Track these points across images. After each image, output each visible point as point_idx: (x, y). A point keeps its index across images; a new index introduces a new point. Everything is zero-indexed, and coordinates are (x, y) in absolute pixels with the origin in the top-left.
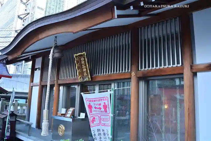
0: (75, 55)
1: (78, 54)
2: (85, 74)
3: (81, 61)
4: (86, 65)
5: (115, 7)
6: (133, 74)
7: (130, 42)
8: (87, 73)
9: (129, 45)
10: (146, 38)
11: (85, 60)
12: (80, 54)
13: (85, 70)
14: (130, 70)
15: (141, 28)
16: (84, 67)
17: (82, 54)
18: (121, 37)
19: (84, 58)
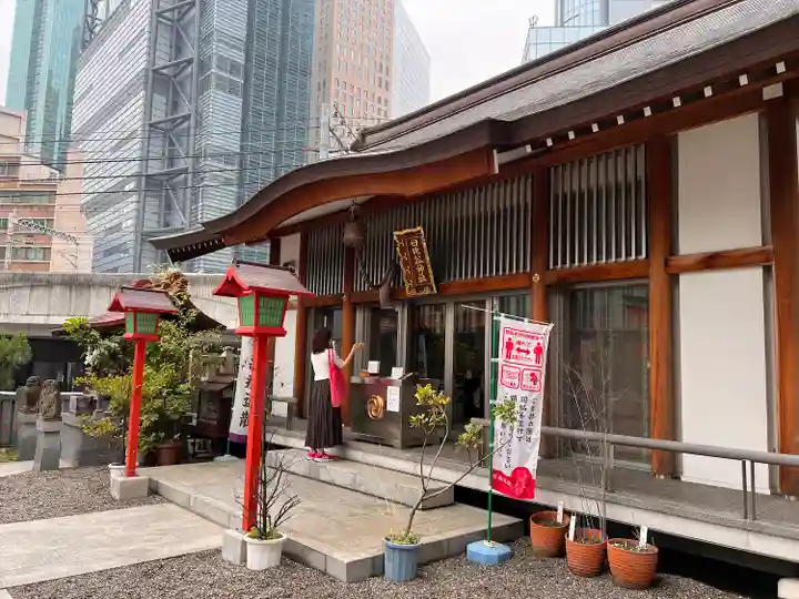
0: (398, 233)
1: (405, 232)
2: (422, 279)
3: (410, 247)
4: (423, 258)
5: (495, 151)
6: (536, 278)
7: (529, 201)
8: (427, 276)
9: (526, 205)
10: (567, 190)
11: (420, 246)
12: (409, 231)
13: (421, 269)
14: (528, 269)
15: (556, 168)
16: (418, 261)
17: (414, 230)
18: (515, 186)
19: (419, 240)
